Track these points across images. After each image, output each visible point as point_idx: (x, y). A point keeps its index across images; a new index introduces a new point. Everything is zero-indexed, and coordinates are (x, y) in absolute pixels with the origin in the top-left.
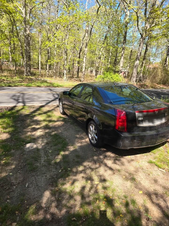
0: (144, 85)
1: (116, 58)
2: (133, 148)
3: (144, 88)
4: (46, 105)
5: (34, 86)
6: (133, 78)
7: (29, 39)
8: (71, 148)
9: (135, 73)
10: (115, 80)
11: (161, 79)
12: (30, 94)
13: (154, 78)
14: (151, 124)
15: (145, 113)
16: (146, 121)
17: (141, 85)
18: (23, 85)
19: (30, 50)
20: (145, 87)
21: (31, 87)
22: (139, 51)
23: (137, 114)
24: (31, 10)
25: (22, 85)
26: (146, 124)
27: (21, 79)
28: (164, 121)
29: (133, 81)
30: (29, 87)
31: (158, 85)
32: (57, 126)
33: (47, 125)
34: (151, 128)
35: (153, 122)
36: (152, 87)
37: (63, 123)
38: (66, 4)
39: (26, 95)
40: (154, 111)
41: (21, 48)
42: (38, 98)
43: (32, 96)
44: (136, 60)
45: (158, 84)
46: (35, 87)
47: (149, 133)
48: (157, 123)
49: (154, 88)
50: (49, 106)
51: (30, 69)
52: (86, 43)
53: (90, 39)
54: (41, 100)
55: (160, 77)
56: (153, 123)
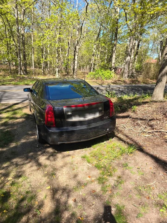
0: (136, 81)
1: (111, 55)
2: (64, 143)
3: (135, 83)
4: (21, 102)
5: (22, 84)
6: (125, 74)
7: (24, 39)
8: (13, 145)
9: (126, 69)
10: (106, 76)
11: (154, 75)
12: (11, 92)
13: (148, 73)
14: (82, 119)
15: (73, 108)
16: (77, 115)
17: (133, 80)
18: (12, 83)
19: (25, 49)
20: (137, 82)
21: (18, 85)
22: (129, 47)
23: (65, 109)
24: (24, 10)
25: (10, 84)
26: (75, 119)
27: (13, 78)
28: (97, 115)
29: (125, 77)
30: (17, 85)
31: (151, 81)
32: (16, 123)
33: (6, 122)
34: (81, 123)
35: (84, 116)
36: (144, 83)
37: (24, 119)
38: (55, 3)
39: (6, 93)
40: (83, 106)
41: (16, 48)
42: (17, 96)
43: (12, 94)
44: (127, 57)
45: (151, 79)
46: (22, 86)
47: (79, 128)
48: (90, 117)
49: (146, 83)
50: (23, 103)
51: (26, 68)
52: (77, 41)
53: (80, 37)
54: (19, 97)
55: (153, 72)
56: (84, 118)
